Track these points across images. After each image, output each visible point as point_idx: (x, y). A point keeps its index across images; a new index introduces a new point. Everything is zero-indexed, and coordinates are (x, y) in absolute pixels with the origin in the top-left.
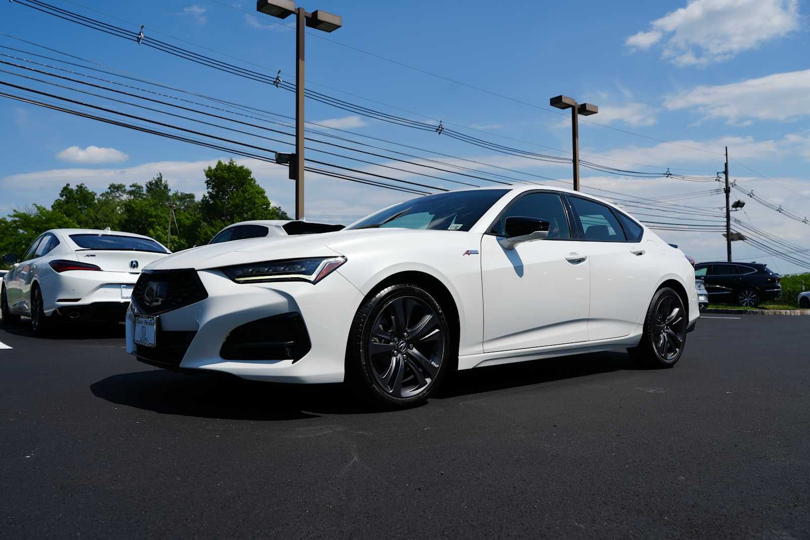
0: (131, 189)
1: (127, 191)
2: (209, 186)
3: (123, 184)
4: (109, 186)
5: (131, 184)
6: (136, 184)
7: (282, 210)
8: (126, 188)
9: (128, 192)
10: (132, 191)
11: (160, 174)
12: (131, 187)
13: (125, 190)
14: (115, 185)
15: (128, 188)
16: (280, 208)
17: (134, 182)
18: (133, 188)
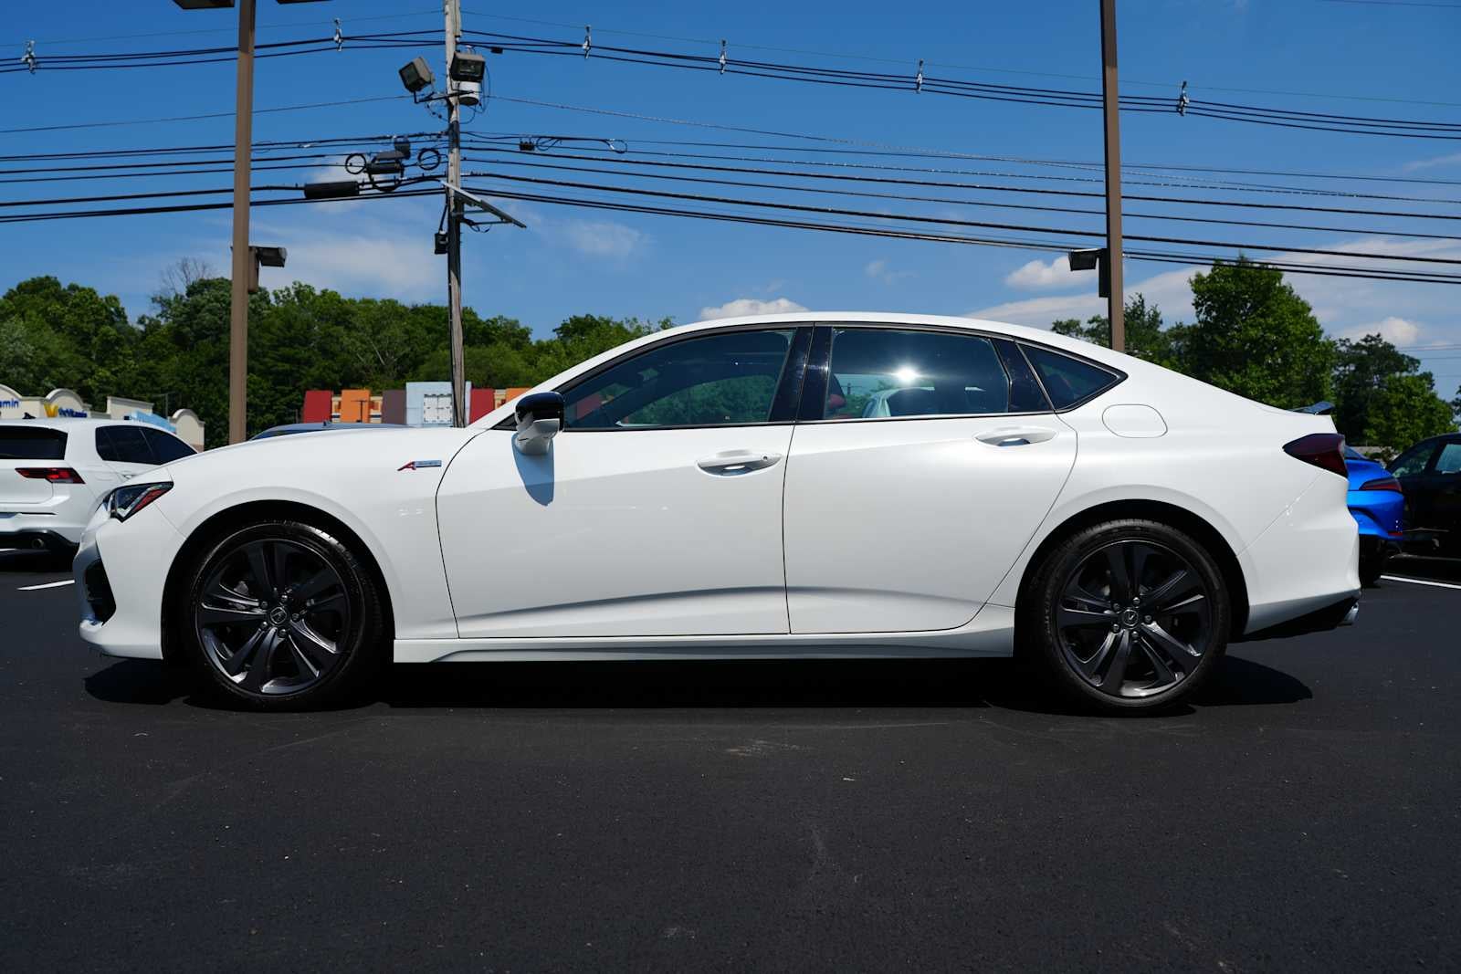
0: (1090, 326)
1: (1084, 331)
2: (1199, 309)
3: (1075, 319)
4: (1053, 326)
5: (1091, 318)
6: (1099, 316)
7: (1384, 341)
8: (1081, 326)
9: (1087, 332)
10: (1093, 330)
11: (1140, 296)
12: (1090, 322)
13: (1081, 329)
14: (1061, 323)
15: (1085, 326)
16: (1378, 336)
17: (1095, 314)
18: (1095, 325)
